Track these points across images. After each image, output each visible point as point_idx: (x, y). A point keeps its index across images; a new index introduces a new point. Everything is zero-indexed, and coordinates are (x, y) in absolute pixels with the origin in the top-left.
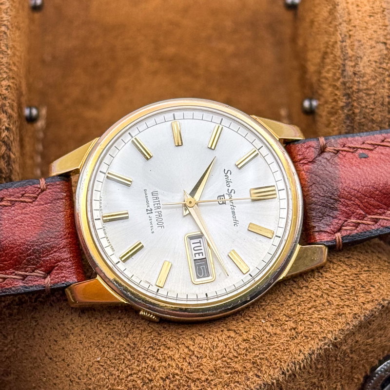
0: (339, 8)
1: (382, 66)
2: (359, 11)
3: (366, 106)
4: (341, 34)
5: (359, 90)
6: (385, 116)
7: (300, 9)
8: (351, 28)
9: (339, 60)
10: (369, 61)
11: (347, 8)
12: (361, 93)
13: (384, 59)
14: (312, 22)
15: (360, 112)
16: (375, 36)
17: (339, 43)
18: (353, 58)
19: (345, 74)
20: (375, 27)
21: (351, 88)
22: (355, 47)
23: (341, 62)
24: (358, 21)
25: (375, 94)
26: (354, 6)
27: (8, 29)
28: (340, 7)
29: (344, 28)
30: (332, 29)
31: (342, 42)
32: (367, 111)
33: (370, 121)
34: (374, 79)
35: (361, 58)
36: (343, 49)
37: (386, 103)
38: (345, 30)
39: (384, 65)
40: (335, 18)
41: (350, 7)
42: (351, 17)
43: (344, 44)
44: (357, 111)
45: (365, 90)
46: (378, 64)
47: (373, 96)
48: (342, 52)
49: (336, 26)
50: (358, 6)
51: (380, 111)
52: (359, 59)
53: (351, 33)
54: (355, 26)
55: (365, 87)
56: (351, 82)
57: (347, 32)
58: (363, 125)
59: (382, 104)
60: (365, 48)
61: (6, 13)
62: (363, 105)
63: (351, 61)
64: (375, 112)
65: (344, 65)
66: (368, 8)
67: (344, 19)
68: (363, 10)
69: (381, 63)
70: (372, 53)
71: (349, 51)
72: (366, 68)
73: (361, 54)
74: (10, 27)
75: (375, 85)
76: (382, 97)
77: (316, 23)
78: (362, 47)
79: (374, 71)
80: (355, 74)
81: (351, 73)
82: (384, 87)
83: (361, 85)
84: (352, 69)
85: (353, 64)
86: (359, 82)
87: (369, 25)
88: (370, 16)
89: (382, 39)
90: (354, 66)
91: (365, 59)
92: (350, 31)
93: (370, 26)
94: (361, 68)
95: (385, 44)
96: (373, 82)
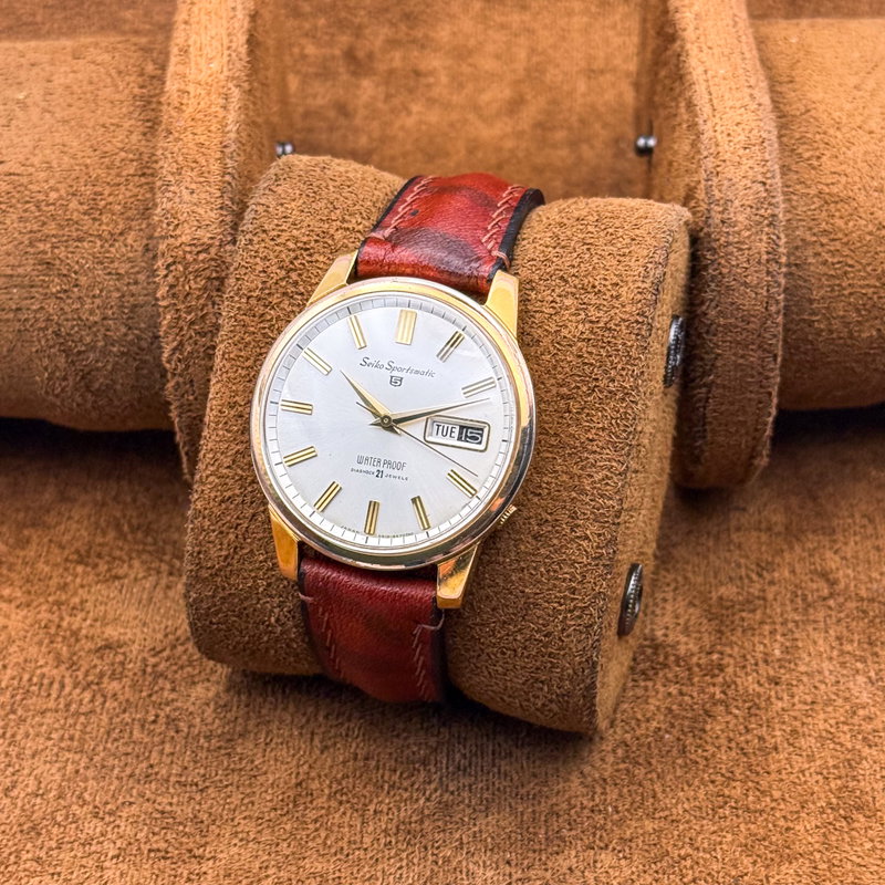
0: (703, 137)
1: (759, 212)
2: (730, 141)
3: (738, 265)
4: (705, 171)
5: (728, 244)
6: (762, 279)
7: (656, 151)
8: (719, 163)
9: (702, 204)
10: (742, 206)
11: (715, 137)
12: (731, 247)
13: (762, 203)
14: (670, 164)
15: (729, 272)
16: (751, 173)
17: (703, 182)
18: (722, 202)
19: (710, 221)
20: (751, 162)
21: (718, 240)
22: (724, 188)
23: (706, 206)
24: (729, 154)
25: (749, 249)
26: (724, 135)
27: (234, 178)
28: (705, 136)
29: (709, 163)
30: (694, 166)
31: (707, 180)
32: (739, 270)
33: (742, 285)
34: (748, 230)
35: (732, 201)
36: (708, 189)
37: (763, 261)
38: (710, 165)
39: (762, 212)
40: (699, 152)
41: (719, 137)
42: (720, 149)
43: (710, 183)
44: (725, 271)
45: (738, 242)
46: (754, 210)
47: (746, 252)
48: (707, 193)
49: (699, 160)
50: (729, 135)
51: (756, 272)
52: (729, 203)
53: (719, 169)
54: (724, 161)
55: (736, 240)
56: (719, 233)
57: (714, 168)
58: (733, 290)
59: (759, 262)
60: (737, 189)
61: (231, 158)
62: (734, 263)
63: (718, 205)
64: (748, 272)
65: (709, 211)
66: (742, 138)
67: (711, 151)
68: (736, 140)
69: (758, 209)
70: (746, 195)
71: (716, 192)
72: (738, 215)
73: (731, 197)
74: (236, 176)
75: (749, 237)
76: (759, 253)
77: (675, 164)
78: (733, 188)
79: (749, 219)
80: (723, 222)
81: (718, 221)
82: (761, 240)
83: (731, 237)
84: (720, 216)
85: (721, 209)
86: (727, 233)
87: (744, 159)
88: (745, 148)
89: (760, 178)
90: (722, 212)
91: (737, 203)
92: (718, 166)
93: (744, 161)
94: (732, 215)
95: (764, 184)
96: (748, 233)
